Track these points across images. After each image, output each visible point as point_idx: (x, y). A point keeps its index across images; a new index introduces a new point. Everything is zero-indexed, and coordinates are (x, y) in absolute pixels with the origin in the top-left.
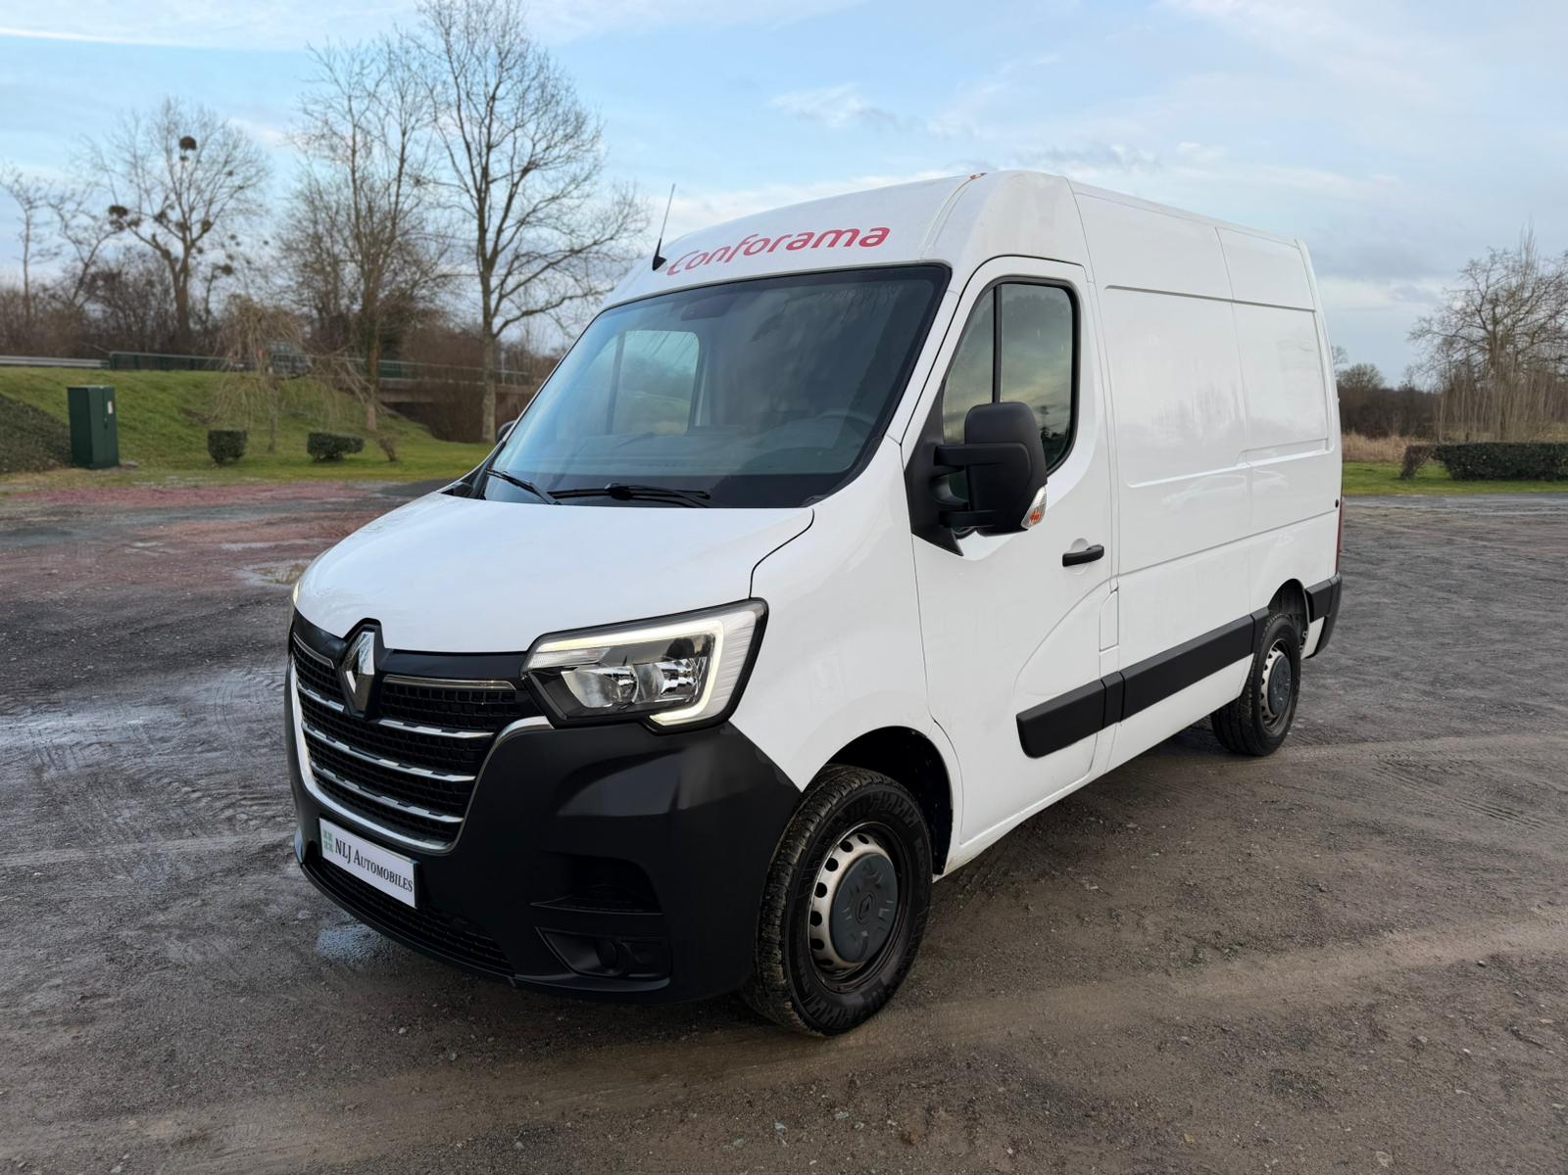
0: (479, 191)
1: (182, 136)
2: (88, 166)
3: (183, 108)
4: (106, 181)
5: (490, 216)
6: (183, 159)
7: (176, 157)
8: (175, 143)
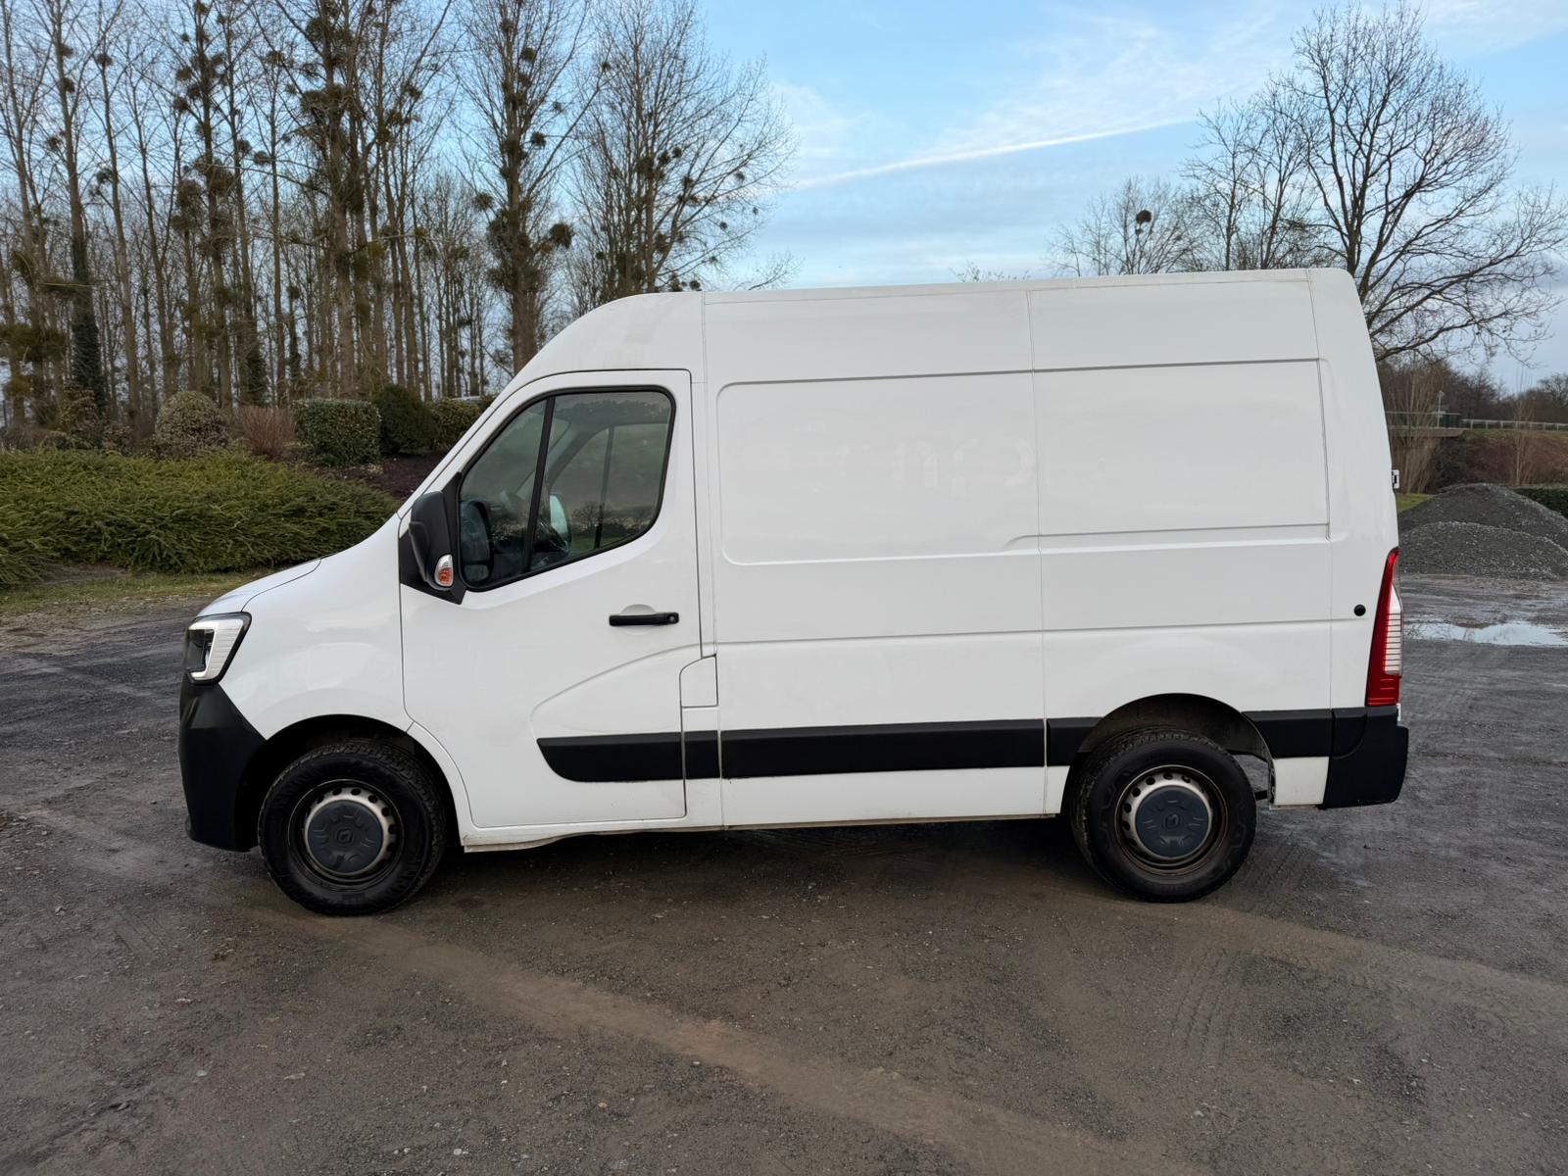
0: (1349, 226)
1: (1138, 212)
2: (1061, 251)
3: (1142, 186)
4: (1073, 262)
5: (1359, 251)
6: (1138, 232)
7: (1131, 231)
8: (1131, 218)
